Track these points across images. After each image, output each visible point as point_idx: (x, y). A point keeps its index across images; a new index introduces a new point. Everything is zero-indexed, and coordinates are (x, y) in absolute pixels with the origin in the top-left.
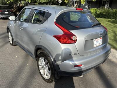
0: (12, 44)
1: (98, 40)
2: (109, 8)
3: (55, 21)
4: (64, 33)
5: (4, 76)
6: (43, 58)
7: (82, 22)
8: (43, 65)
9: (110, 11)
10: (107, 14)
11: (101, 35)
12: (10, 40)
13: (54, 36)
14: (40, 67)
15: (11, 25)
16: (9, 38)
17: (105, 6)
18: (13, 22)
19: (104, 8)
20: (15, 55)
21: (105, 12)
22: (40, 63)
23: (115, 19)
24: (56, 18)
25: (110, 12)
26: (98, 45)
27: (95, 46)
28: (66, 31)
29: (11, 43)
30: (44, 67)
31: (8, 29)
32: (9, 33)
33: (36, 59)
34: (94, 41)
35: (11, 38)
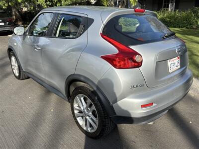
0: (19, 78)
1: (175, 61)
2: (175, 11)
3: (101, 31)
4: (119, 50)
5: (13, 132)
6: (82, 96)
7: (143, 32)
8: (82, 108)
9: (178, 14)
10: (173, 20)
11: (180, 51)
12: (14, 71)
13: (103, 57)
14: (76, 112)
15: (15, 44)
16: (13, 67)
17: (168, 7)
18: (20, 39)
19: (168, 10)
20: (27, 95)
21: (169, 17)
22: (75, 106)
23: (187, 28)
24: (102, 26)
25: (177, 18)
26: (175, 68)
27: (170, 71)
28: (122, 47)
29: (17, 74)
30: (84, 111)
31: (11, 51)
32: (13, 58)
33: (69, 100)
34: (169, 63)
35: (17, 66)
